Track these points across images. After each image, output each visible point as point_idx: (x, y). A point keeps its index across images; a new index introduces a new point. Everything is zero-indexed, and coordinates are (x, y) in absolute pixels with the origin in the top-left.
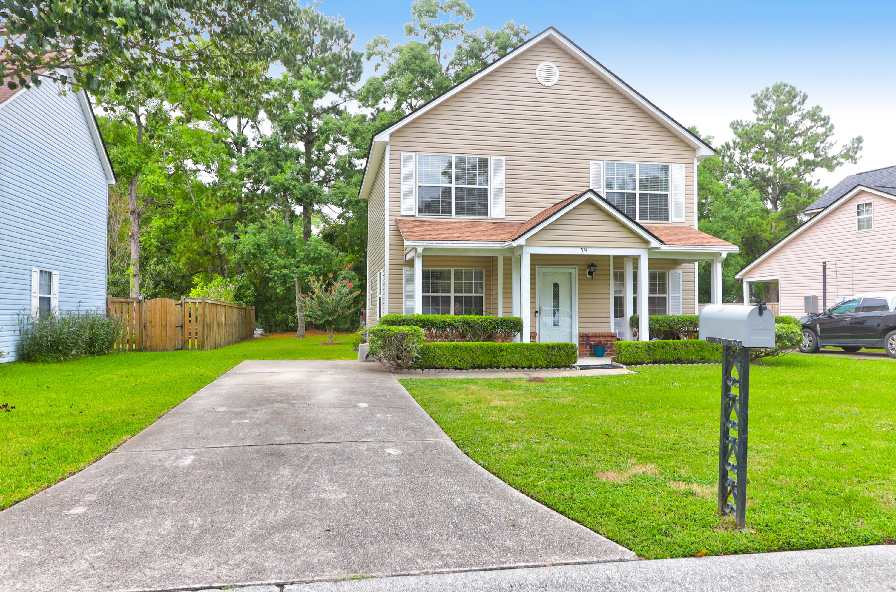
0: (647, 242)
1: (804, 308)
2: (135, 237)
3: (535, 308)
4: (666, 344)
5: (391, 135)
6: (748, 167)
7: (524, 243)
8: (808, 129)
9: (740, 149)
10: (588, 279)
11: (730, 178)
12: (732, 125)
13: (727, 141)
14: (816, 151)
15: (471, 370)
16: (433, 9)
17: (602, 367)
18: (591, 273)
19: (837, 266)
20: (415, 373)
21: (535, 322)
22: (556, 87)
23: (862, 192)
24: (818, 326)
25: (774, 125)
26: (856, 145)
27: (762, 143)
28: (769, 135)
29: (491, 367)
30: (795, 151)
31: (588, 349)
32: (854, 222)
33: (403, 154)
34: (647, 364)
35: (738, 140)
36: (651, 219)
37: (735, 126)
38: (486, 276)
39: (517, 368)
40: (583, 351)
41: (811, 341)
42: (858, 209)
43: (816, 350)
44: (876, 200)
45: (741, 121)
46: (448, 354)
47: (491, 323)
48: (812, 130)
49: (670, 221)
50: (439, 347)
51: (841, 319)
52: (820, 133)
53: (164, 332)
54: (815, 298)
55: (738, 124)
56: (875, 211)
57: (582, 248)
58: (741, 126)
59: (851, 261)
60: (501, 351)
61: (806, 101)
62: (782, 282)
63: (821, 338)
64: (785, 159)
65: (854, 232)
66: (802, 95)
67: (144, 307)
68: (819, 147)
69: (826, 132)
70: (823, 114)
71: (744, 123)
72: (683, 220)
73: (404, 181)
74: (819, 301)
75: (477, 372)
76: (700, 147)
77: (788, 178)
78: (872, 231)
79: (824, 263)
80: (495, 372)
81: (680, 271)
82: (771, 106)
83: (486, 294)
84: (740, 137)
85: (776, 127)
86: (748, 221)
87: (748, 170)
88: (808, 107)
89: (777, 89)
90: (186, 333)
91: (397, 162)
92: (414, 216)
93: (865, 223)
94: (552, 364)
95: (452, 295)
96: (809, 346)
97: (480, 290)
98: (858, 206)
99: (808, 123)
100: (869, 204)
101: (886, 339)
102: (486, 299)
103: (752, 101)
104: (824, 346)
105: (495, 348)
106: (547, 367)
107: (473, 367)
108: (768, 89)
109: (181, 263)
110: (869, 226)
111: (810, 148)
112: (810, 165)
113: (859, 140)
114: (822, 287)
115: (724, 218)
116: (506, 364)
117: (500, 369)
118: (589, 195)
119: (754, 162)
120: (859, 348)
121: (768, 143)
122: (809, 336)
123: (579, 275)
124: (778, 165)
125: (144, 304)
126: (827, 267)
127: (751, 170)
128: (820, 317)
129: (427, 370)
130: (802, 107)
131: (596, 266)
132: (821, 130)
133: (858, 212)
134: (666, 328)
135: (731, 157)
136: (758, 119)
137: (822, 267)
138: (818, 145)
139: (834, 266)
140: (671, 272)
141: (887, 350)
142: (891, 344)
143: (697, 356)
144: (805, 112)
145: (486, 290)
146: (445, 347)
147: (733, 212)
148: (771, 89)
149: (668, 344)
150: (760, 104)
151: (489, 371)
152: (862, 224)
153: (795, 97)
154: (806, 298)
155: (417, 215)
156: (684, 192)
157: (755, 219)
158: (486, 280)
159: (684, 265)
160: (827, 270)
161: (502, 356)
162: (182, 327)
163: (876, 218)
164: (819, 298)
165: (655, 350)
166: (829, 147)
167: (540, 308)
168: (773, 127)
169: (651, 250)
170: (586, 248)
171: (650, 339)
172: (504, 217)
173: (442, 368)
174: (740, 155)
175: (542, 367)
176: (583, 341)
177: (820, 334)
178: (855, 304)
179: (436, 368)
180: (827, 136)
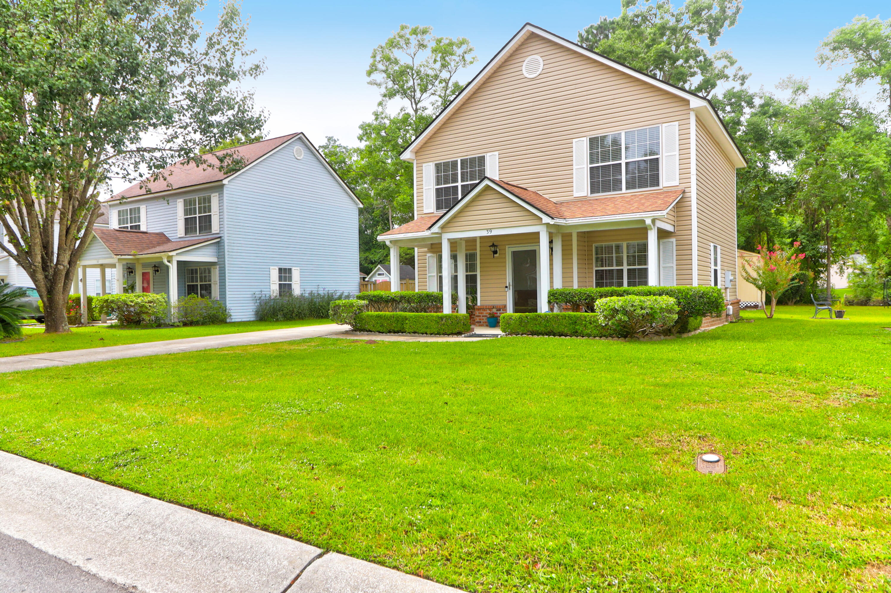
0: (541, 219)
3: (506, 283)
7: (437, 231)
15: (388, 334)
22: (540, 77)
29: (401, 332)
33: (424, 165)
34: (522, 335)
36: (640, 187)
46: (374, 322)
49: (661, 187)
57: (487, 230)
72: (676, 183)
73: (425, 186)
75: (392, 336)
80: (403, 336)
81: (673, 239)
91: (421, 172)
94: (442, 332)
97: (475, 269)
105: (402, 317)
106: (438, 334)
107: (391, 332)
116: (411, 330)
140: (662, 241)
155: (434, 212)
156: (677, 153)
159: (679, 232)
170: (491, 229)
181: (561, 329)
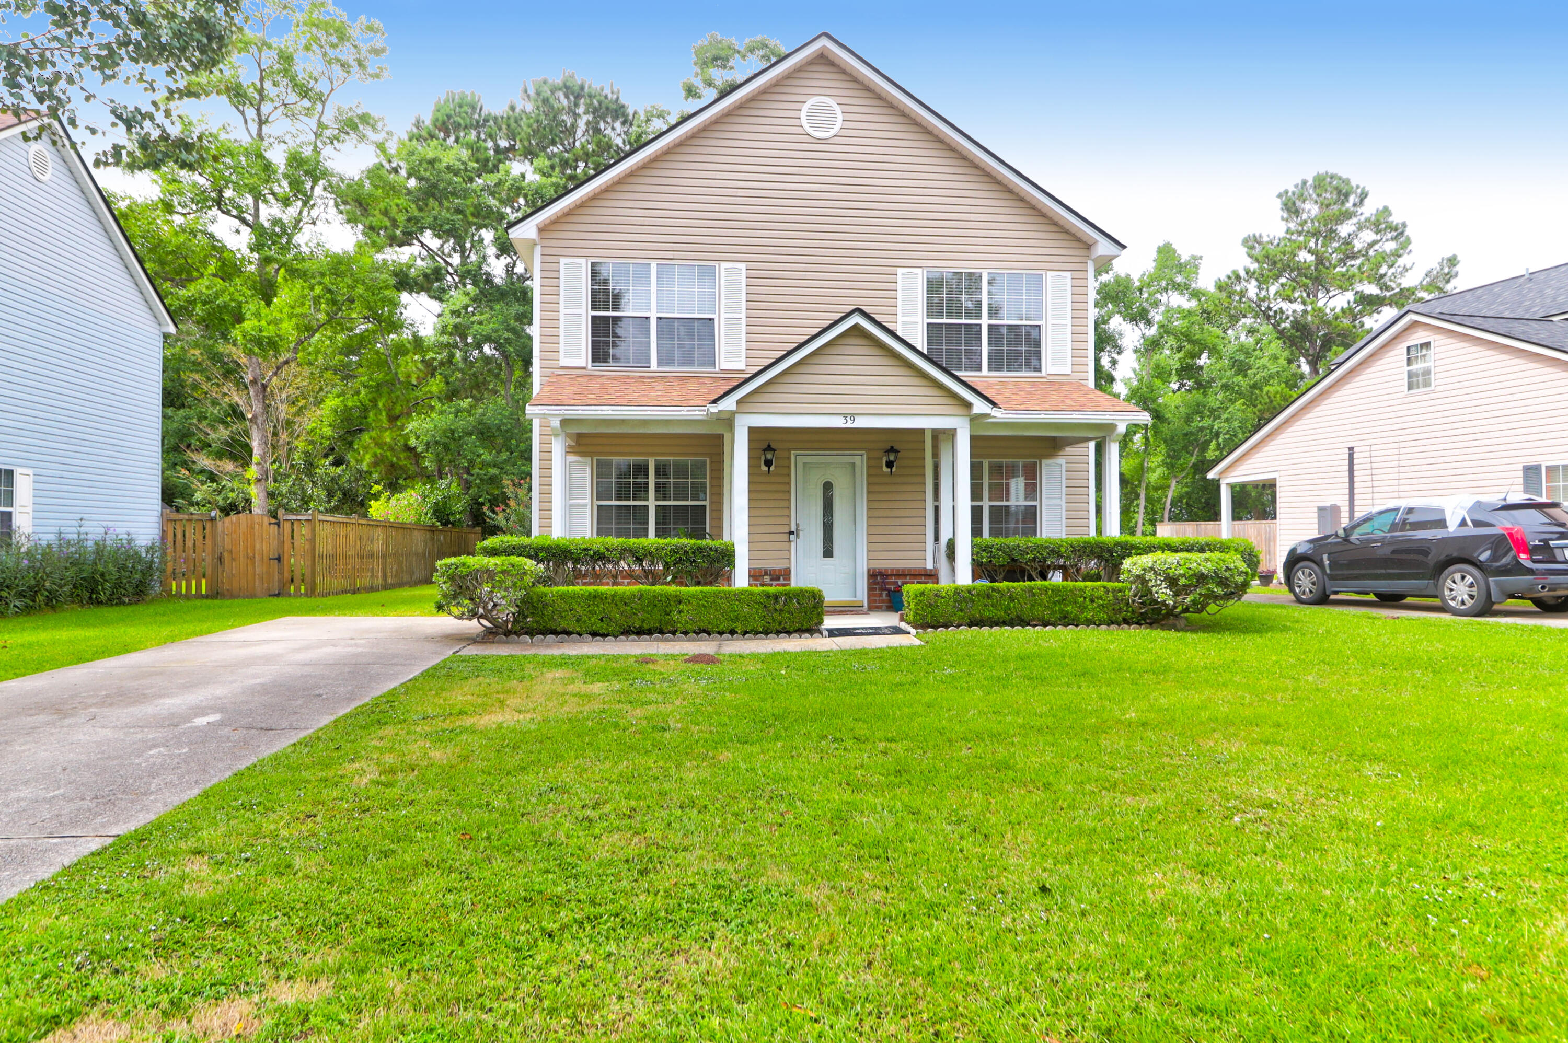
0: (969, 405)
1: (1316, 526)
2: (259, 422)
3: (789, 525)
4: (993, 590)
5: (542, 230)
6: (1269, 309)
7: (733, 407)
8: (1371, 245)
9: (1257, 280)
10: (884, 475)
11: (1244, 326)
12: (1245, 242)
13: (1235, 268)
14: (1378, 279)
15: (623, 637)
16: (723, 54)
17: (876, 631)
18: (890, 464)
19: (1373, 454)
20: (518, 643)
21: (789, 550)
22: (837, 140)
23: (1416, 324)
24: (1325, 557)
25: (1314, 240)
26: (1446, 270)
27: (1292, 271)
28: (1304, 257)
29: (662, 632)
30: (1346, 282)
31: (884, 597)
32: (1401, 376)
33: (563, 261)
34: (958, 626)
35: (1254, 266)
36: (1009, 370)
37: (1251, 243)
38: (711, 470)
39: (709, 634)
40: (875, 601)
41: (1313, 584)
42: (1408, 353)
43: (1322, 599)
44: (1438, 337)
45: (1260, 236)
46: (579, 609)
47: (675, 552)
48: (1376, 247)
49: (1043, 373)
50: (562, 596)
51: (1366, 543)
52: (1388, 251)
53: (250, 568)
54: (1335, 509)
55: (1256, 241)
56: (1437, 356)
57: (845, 416)
58: (1260, 243)
59: (1396, 445)
60: (680, 602)
61: (1366, 201)
62: (1282, 484)
63: (1331, 577)
64: (1331, 294)
65: (1402, 395)
66: (1359, 191)
67: (220, 529)
68: (1385, 275)
69: (1396, 250)
70: (1396, 219)
71: (1265, 239)
72: (1067, 370)
73: (566, 307)
74: (1343, 515)
75: (634, 641)
76: (1096, 242)
77: (1334, 323)
78: (1433, 392)
79: (1351, 449)
80: (667, 640)
81: (1061, 461)
82: (1311, 209)
83: (711, 503)
84: (1257, 260)
85: (1316, 244)
86: (1268, 392)
87: (1271, 313)
88: (1369, 209)
89: (1320, 182)
90: (286, 568)
91: (554, 274)
92: (584, 368)
93: (1421, 378)
94: (776, 626)
95: (652, 503)
96: (1311, 592)
97: (702, 496)
98: (1408, 348)
99: (1368, 236)
100: (1427, 345)
101: (1441, 580)
102: (711, 511)
103: (1278, 203)
104: (1336, 593)
105: (668, 597)
106: (766, 632)
107: (627, 632)
108: (1304, 183)
109: (365, 463)
110: (1427, 384)
111: (1368, 277)
112: (1370, 303)
113: (1452, 261)
114: (1347, 491)
115: (1225, 387)
116: (689, 627)
117: (678, 634)
118: (857, 319)
119: (1279, 300)
120: (1403, 597)
121: (1301, 269)
122: (1310, 575)
123: (868, 467)
124: (1320, 304)
125: (219, 524)
126: (1355, 456)
127: (1276, 312)
128: (1329, 540)
129: (541, 637)
130: (1360, 210)
131: (897, 451)
132: (1390, 246)
133: (1409, 359)
134: (1002, 560)
135: (1242, 294)
136: (1288, 231)
137: (1347, 456)
138: (1382, 270)
139: (1368, 454)
140: (1044, 462)
141: (1444, 600)
142: (1451, 590)
143: (1053, 613)
144: (1362, 218)
145: (711, 494)
146: (574, 596)
147: (1240, 378)
148: (1310, 182)
149: (997, 590)
150: (1291, 208)
151: (657, 640)
152: (1415, 379)
153: (1347, 196)
154: (1321, 510)
155: (590, 367)
156: (1068, 321)
157: (1279, 389)
158: (711, 478)
159: (1069, 450)
160: (1355, 461)
161: (680, 612)
162: (279, 559)
163: (1438, 369)
164: (1342, 509)
165: (973, 601)
166: (1401, 273)
167: (797, 525)
168: (1312, 244)
169: (975, 420)
170: (853, 416)
171: (973, 580)
172: (743, 368)
173: (569, 633)
174: (1257, 290)
175: (757, 633)
176: (875, 583)
177: (1328, 571)
178: (1389, 518)
179: (555, 632)
180: (1399, 256)
181: (1039, 611)
